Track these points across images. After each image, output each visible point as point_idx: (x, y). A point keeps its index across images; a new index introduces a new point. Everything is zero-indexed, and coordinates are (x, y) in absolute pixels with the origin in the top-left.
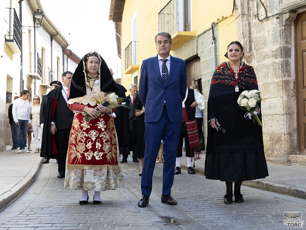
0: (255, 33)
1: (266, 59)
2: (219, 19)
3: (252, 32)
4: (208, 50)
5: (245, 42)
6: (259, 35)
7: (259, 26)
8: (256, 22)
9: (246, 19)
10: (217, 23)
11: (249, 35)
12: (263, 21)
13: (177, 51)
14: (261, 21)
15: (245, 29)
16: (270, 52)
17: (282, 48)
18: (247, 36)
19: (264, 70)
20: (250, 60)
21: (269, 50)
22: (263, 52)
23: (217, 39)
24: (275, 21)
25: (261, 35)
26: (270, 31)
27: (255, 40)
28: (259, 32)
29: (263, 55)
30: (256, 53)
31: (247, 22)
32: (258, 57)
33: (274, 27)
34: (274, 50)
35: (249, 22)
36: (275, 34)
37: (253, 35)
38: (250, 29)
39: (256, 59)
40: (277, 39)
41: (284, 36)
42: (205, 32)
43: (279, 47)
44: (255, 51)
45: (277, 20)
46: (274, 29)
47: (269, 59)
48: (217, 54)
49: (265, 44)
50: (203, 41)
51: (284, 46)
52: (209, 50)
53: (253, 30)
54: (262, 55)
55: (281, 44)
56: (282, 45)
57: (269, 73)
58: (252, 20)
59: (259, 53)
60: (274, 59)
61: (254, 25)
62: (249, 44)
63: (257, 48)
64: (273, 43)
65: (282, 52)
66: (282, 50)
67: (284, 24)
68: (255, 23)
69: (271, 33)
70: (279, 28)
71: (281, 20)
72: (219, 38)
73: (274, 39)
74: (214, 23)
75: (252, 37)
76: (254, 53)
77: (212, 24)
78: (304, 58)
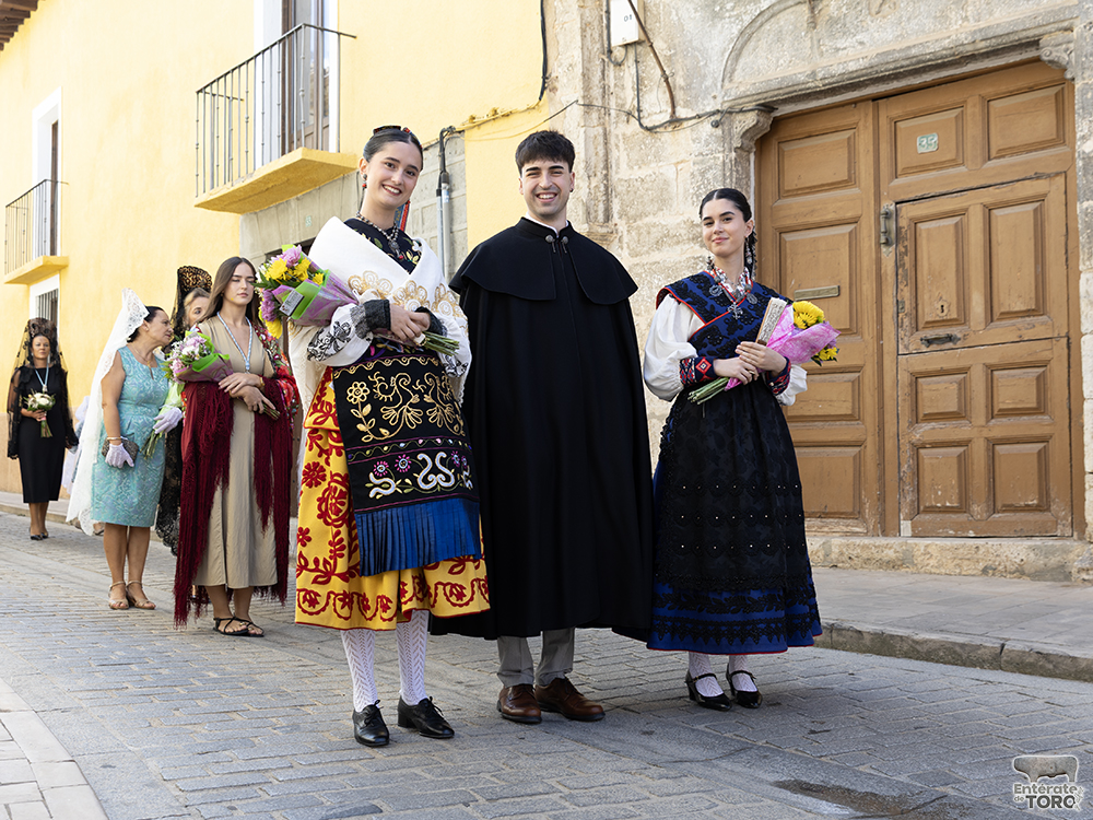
0: (623, 166)
1: (665, 248)
2: (474, 118)
3: (613, 161)
5: (592, 191)
6: (638, 173)
7: (643, 146)
8: (628, 133)
9: (595, 122)
11: (604, 172)
12: (658, 129)
13: (260, 214)
14: (648, 129)
15: (592, 151)
16: (682, 225)
18: (599, 174)
21: (678, 221)
22: (654, 225)
23: (456, 180)
24: (705, 134)
25: (650, 172)
26: (682, 162)
27: (624, 189)
28: (642, 163)
29: (656, 233)
30: (626, 228)
31: (600, 130)
32: (636, 239)
33: (702, 150)
35: (605, 129)
36: (703, 174)
37: (617, 173)
38: (607, 154)
39: (625, 246)
41: (734, 180)
44: (624, 222)
45: (714, 130)
46: (701, 157)
47: (678, 248)
48: (455, 228)
49: (663, 201)
52: (418, 213)
53: (619, 155)
54: (649, 233)
58: (613, 126)
59: (638, 228)
60: (697, 247)
61: (622, 141)
62: (604, 198)
63: (632, 212)
64: (694, 199)
67: (736, 143)
68: (624, 135)
69: (689, 167)
70: (721, 155)
71: (726, 132)
72: (467, 178)
73: (699, 187)
74: (451, 130)
75: (614, 177)
76: (620, 228)
77: (442, 133)
78: (788, 251)
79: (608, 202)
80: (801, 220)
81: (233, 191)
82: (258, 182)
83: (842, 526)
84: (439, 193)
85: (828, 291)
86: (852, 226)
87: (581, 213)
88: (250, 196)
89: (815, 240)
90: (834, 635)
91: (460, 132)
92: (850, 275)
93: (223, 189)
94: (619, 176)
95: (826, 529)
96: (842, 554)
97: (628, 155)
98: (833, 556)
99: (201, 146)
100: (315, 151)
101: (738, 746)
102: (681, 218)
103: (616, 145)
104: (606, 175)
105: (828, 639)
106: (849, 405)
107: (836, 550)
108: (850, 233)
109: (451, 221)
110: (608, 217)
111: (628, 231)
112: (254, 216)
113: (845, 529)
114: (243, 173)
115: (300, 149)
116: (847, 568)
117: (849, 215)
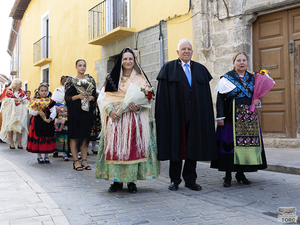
0: (214, 31)
1: (226, 55)
2: (170, 17)
4: (151, 45)
5: (205, 38)
6: (218, 33)
7: (219, 25)
9: (205, 18)
10: (166, 21)
11: (208, 33)
12: (224, 20)
13: (107, 46)
14: (221, 20)
15: (204, 26)
16: (231, 48)
17: (244, 45)
18: (206, 33)
19: (224, 64)
20: (208, 54)
21: (230, 47)
22: (223, 48)
23: (164, 35)
24: (237, 21)
25: (221, 32)
26: (231, 29)
27: (214, 37)
28: (219, 30)
29: (223, 50)
30: (214, 49)
32: (218, 52)
33: (236, 26)
34: (236, 46)
35: (208, 20)
36: (237, 33)
37: (212, 33)
38: (209, 27)
39: (214, 54)
40: (239, 37)
41: (246, 34)
42: (148, 29)
43: (241, 44)
44: (214, 47)
45: (240, 20)
46: (236, 28)
47: (230, 55)
48: (165, 49)
49: (225, 41)
50: (145, 37)
51: (246, 43)
52: (154, 45)
53: (212, 28)
54: (221, 50)
55: (244, 41)
56: (245, 43)
57: (230, 67)
58: (210, 19)
59: (218, 49)
61: (213, 23)
62: (208, 40)
63: (216, 44)
64: (235, 40)
65: (245, 48)
66: (244, 47)
67: (247, 24)
68: (214, 22)
69: (233, 31)
70: (242, 27)
71: (244, 20)
72: (167, 35)
73: (236, 37)
74: (163, 21)
75: (211, 34)
76: (213, 49)
77: (160, 21)
78: (262, 55)
79: (209, 41)
80: (266, 46)
81: (100, 39)
82: (107, 36)
83: (279, 135)
84: (160, 39)
85: (274, 66)
86: (281, 48)
87: (201, 45)
88: (105, 41)
89: (270, 51)
90: (278, 168)
91: (165, 21)
92: (281, 62)
93: (97, 39)
94: (212, 34)
95: (274, 136)
96: (279, 143)
97: (215, 28)
98: (277, 144)
99: (90, 26)
100: (123, 27)
101: (251, 202)
102: (231, 46)
103: (211, 25)
104: (208, 34)
105: (277, 169)
106: (281, 100)
107: (278, 142)
108: (281, 49)
109: (163, 47)
110: (209, 46)
111: (215, 50)
112: (106, 46)
113: (280, 136)
114: (102, 34)
115: (119, 27)
116: (281, 148)
117: (280, 44)
